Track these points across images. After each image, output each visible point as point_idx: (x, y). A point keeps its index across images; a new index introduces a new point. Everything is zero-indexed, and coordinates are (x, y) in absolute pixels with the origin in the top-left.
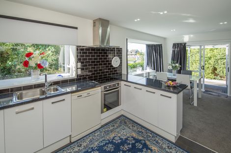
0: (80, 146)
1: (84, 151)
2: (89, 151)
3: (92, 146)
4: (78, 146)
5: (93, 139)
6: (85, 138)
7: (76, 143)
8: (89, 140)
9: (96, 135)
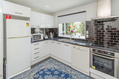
0: (71, 71)
1: (69, 74)
2: (70, 76)
3: (73, 76)
4: (70, 70)
5: (78, 75)
6: (76, 71)
7: (72, 69)
8: (76, 73)
9: (81, 76)
